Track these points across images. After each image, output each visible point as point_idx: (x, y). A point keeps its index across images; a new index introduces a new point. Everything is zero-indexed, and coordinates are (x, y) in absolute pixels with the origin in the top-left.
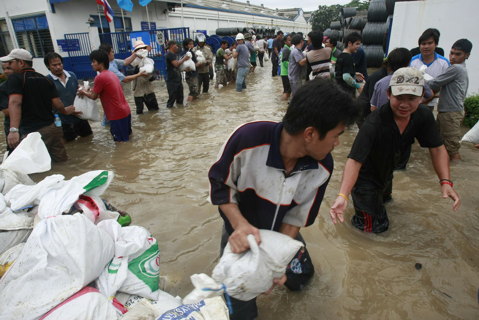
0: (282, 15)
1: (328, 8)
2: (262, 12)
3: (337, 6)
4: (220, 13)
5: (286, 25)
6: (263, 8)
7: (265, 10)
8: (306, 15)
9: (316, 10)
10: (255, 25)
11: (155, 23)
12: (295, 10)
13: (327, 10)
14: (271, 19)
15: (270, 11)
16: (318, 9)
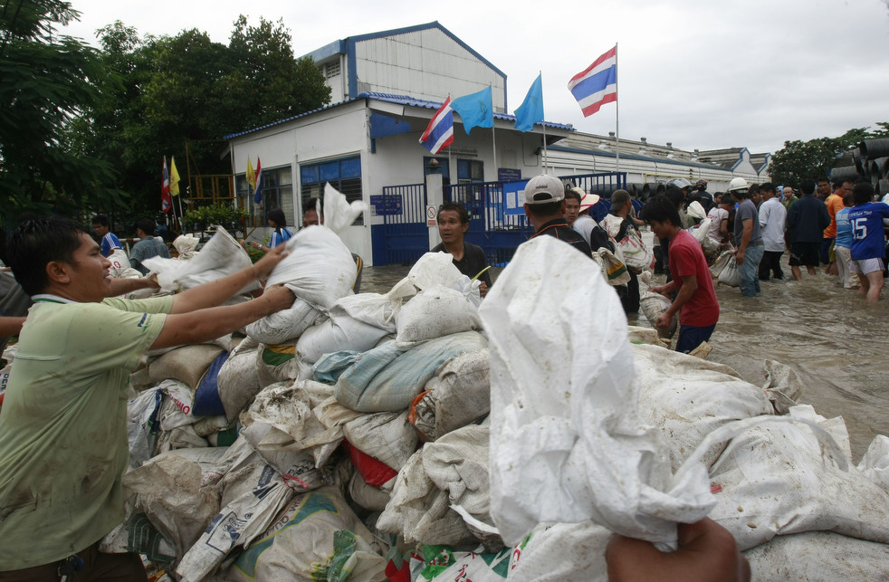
0: (706, 160)
1: (806, 144)
2: (670, 156)
3: (823, 140)
4: (598, 159)
5: (717, 179)
6: (671, 149)
7: (676, 153)
8: (755, 161)
9: (780, 150)
10: (659, 179)
11: (520, 171)
12: (733, 151)
13: (803, 149)
14: (688, 168)
15: (684, 154)
16: (784, 147)
